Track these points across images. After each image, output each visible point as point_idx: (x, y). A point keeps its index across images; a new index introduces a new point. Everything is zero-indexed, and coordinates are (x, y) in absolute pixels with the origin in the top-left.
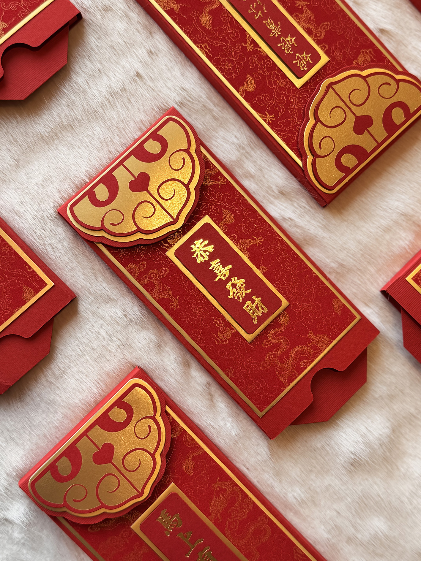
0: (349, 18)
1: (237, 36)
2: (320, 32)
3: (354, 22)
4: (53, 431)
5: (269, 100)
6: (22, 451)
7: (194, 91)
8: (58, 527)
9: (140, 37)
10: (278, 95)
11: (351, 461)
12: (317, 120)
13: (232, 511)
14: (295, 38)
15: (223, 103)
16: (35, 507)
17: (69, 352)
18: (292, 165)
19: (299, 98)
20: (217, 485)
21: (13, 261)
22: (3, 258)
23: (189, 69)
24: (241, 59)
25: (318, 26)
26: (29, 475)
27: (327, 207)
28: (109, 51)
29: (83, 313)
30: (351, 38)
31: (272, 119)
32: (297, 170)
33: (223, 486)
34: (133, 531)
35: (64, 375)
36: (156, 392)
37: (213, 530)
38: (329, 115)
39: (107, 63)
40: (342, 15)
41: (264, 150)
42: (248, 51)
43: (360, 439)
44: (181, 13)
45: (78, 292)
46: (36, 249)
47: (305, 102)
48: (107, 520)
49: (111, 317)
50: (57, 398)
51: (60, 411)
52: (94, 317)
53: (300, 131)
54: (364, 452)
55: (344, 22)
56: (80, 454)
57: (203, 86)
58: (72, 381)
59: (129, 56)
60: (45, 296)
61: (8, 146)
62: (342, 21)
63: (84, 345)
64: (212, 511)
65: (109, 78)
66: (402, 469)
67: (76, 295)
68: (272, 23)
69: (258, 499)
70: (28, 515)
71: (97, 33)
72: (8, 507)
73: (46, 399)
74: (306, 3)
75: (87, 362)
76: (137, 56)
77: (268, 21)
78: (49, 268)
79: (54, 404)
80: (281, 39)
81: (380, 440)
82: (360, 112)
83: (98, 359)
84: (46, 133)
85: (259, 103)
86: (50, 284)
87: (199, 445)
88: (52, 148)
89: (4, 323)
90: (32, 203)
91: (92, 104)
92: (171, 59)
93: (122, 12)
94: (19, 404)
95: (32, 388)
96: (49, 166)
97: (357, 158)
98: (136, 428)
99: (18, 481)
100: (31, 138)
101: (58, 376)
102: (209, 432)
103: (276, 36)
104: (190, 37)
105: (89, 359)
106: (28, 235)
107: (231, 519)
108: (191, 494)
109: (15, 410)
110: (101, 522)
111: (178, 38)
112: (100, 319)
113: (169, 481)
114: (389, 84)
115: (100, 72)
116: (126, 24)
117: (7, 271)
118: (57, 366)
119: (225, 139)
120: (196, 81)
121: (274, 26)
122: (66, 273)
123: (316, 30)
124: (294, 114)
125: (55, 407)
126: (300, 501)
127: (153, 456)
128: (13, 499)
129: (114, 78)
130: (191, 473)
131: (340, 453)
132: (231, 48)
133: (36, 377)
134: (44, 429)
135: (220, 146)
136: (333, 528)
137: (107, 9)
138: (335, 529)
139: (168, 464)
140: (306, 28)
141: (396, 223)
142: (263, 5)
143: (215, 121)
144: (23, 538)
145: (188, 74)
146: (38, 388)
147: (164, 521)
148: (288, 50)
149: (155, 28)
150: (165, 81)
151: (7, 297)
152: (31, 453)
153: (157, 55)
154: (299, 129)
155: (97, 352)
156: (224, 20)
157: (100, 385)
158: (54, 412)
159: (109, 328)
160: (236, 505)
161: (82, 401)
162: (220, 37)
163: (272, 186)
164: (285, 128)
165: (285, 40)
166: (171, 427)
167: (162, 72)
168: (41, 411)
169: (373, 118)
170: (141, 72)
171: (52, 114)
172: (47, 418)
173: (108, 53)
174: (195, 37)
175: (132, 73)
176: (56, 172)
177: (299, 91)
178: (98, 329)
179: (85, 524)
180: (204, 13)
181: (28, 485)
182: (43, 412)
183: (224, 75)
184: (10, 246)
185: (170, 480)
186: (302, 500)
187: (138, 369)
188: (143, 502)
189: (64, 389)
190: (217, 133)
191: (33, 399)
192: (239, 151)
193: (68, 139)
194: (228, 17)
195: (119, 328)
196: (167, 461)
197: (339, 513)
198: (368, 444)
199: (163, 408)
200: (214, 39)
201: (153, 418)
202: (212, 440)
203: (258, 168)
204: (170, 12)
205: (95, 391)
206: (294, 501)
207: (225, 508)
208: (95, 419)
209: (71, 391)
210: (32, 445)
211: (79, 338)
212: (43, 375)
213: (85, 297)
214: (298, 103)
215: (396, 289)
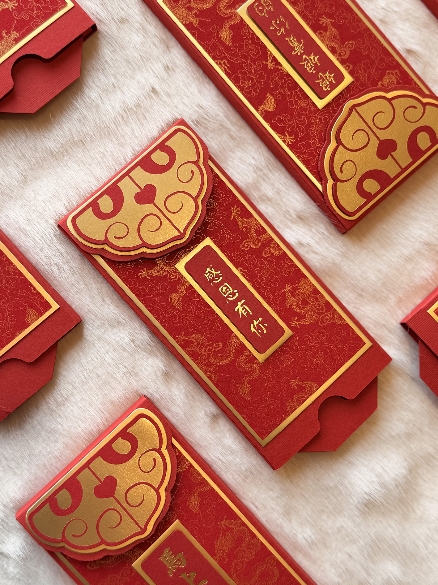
0: (375, 37)
1: (258, 53)
2: (345, 51)
3: (380, 42)
4: (53, 461)
5: (290, 121)
6: (20, 482)
7: (211, 109)
8: (56, 562)
9: (157, 51)
10: (299, 116)
11: (365, 501)
12: (339, 142)
13: (238, 552)
14: (318, 57)
15: (241, 122)
16: (32, 541)
17: (72, 378)
18: (312, 189)
19: (320, 119)
20: (223, 523)
21: (17, 281)
22: (7, 278)
23: (207, 86)
24: (261, 77)
25: (343, 44)
26: (27, 507)
27: (347, 234)
28: (124, 65)
29: (88, 338)
30: (377, 59)
31: (292, 140)
32: (316, 195)
33: (230, 524)
34: (134, 569)
35: (66, 402)
36: (162, 423)
37: (218, 571)
38: (351, 138)
39: (122, 77)
40: (368, 34)
41: (282, 173)
42: (269, 68)
43: (375, 479)
44: (200, 27)
45: (84, 315)
46: (42, 269)
47: (327, 123)
48: (106, 557)
49: (118, 343)
50: (59, 426)
51: (61, 441)
52: (100, 342)
53: (321, 153)
54: (379, 493)
55: (370, 41)
56: (81, 487)
57: (221, 104)
58: (75, 409)
59: (144, 70)
60: (50, 319)
61: (15, 161)
62: (368, 40)
63: (88, 371)
64: (218, 551)
65: (123, 93)
66: (418, 512)
67: (82, 319)
68: (295, 41)
69: (266, 540)
70: (25, 549)
71: (112, 45)
72: (3, 540)
73: (47, 427)
74: (331, 20)
75: (91, 389)
76: (153, 71)
77: (290, 38)
78: (54, 290)
79: (55, 432)
80: (304, 57)
81: (396, 480)
82: (384, 135)
83: (102, 387)
84: (56, 149)
85: (279, 123)
86: (55, 306)
87: (206, 481)
88: (62, 164)
89: (5, 346)
90: (39, 220)
91: (105, 120)
92: (189, 76)
93: (138, 25)
94: (19, 432)
95: (33, 415)
96: (58, 183)
97: (379, 184)
98: (140, 461)
99: (15, 513)
100: (40, 154)
101: (60, 404)
102: (217, 467)
103: (299, 54)
104: (209, 53)
105: (93, 386)
106: (34, 254)
107: (237, 559)
108: (196, 532)
109: (14, 437)
110: (101, 560)
111: (196, 53)
112: (106, 344)
113: (173, 518)
114: (415, 107)
115: (114, 86)
116: (142, 37)
117: (11, 291)
118: (59, 393)
119: (242, 160)
120: (213, 99)
121: (296, 44)
122: (71, 295)
123: (340, 49)
124: (315, 136)
125: (56, 436)
126: (311, 543)
127: (157, 491)
128: (9, 532)
129: (129, 93)
130: (196, 511)
131: (354, 493)
132: (251, 65)
133: (37, 404)
134: (43, 459)
135: (236, 167)
136: (344, 571)
137: (123, 21)
138: (347, 573)
139: (173, 500)
140: (330, 47)
141: (419, 252)
142: (286, 22)
143: (232, 141)
144: (18, 573)
145: (205, 91)
146: (39, 415)
147: (167, 560)
148: (310, 70)
149: (173, 42)
150: (182, 97)
151: (10, 318)
152: (29, 483)
153: (174, 71)
154: (320, 152)
155: (102, 380)
156: (244, 36)
157: (104, 414)
158: (54, 441)
159: (115, 354)
160: (243, 545)
161: (85, 431)
162: (240, 53)
163: (289, 210)
164: (305, 151)
165: (308, 59)
166: (177, 460)
167: (179, 88)
168: (41, 439)
169: (397, 143)
170: (157, 87)
171: (63, 129)
172: (48, 447)
173: (123, 67)
174: (214, 52)
175: (149, 88)
176: (65, 189)
177: (321, 112)
178: (104, 355)
179: (84, 560)
180: (225, 28)
181: (25, 517)
182: (44, 440)
183: (243, 94)
184: (14, 266)
185: (174, 516)
186: (313, 541)
187: (144, 399)
188: (146, 539)
189: (66, 418)
190: (234, 153)
191: (33, 427)
192: (256, 173)
193: (79, 155)
194: (249, 33)
195: (125, 355)
196: (172, 497)
197: (350, 556)
198: (383, 485)
199: (169, 440)
200: (233, 55)
201: (159, 451)
202: (220, 476)
203: (276, 192)
204: (189, 26)
205: (99, 420)
206: (304, 542)
207: (231, 548)
208: (98, 450)
209: (74, 419)
210: (31, 475)
211: (83, 364)
212: (44, 402)
213: (91, 320)
214: (319, 125)
215: (417, 321)
